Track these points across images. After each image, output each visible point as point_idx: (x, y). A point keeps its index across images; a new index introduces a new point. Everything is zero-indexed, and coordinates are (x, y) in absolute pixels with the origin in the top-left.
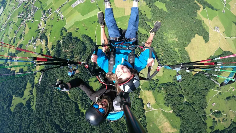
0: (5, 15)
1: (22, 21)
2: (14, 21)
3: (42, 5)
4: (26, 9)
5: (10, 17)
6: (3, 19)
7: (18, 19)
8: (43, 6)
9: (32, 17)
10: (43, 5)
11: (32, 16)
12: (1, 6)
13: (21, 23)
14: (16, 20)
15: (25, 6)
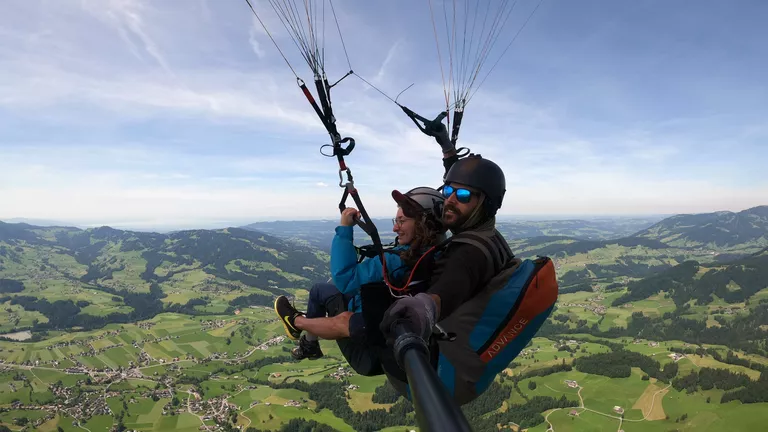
0: (24, 353)
1: (51, 402)
2: (32, 384)
3: (126, 414)
4: (81, 391)
5: (29, 367)
6: (11, 351)
7: (45, 390)
8: (126, 417)
9: (82, 417)
10: (129, 416)
11: (85, 414)
12: (29, 329)
13: (46, 404)
14: (41, 387)
15: (83, 386)
